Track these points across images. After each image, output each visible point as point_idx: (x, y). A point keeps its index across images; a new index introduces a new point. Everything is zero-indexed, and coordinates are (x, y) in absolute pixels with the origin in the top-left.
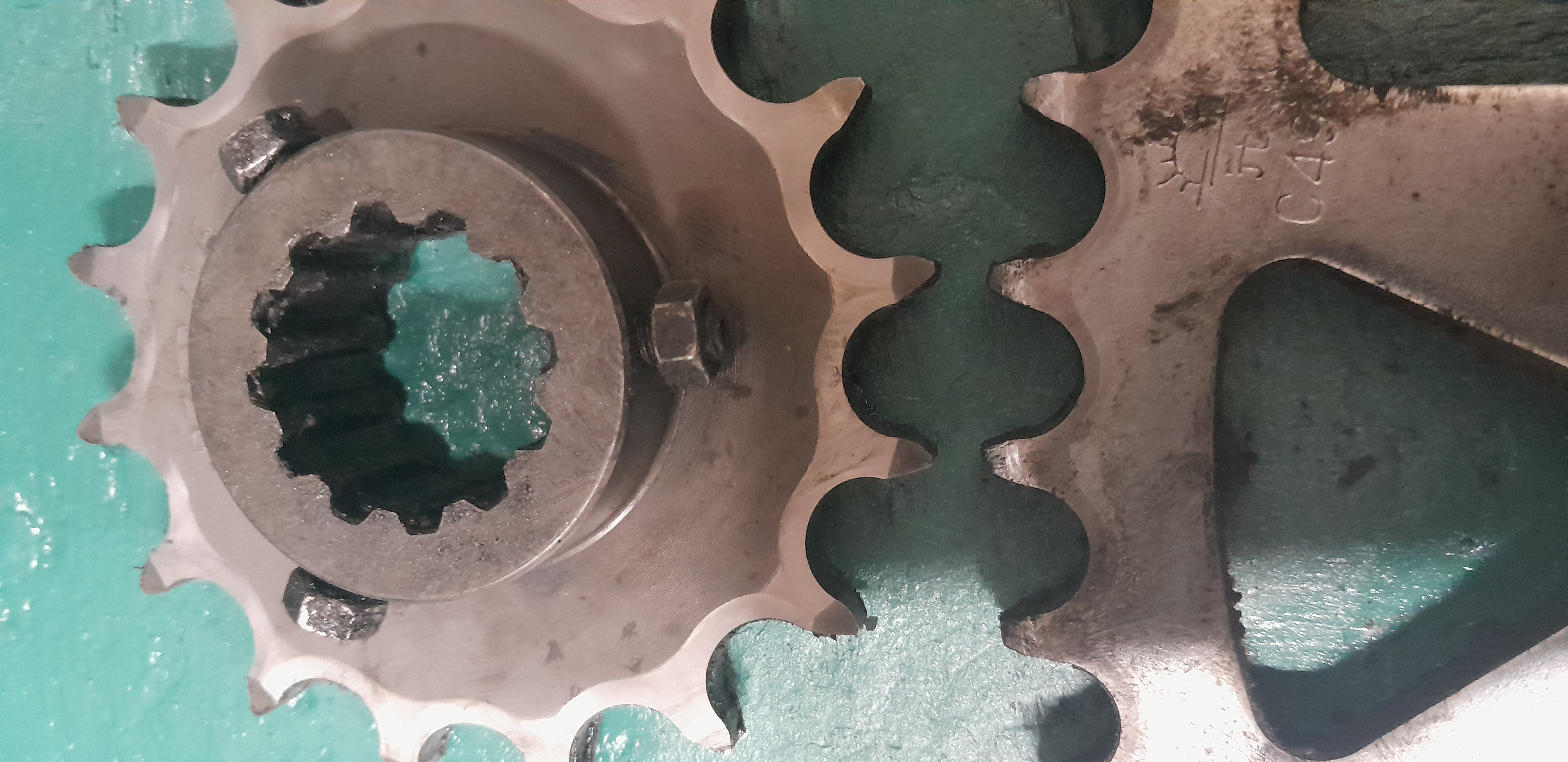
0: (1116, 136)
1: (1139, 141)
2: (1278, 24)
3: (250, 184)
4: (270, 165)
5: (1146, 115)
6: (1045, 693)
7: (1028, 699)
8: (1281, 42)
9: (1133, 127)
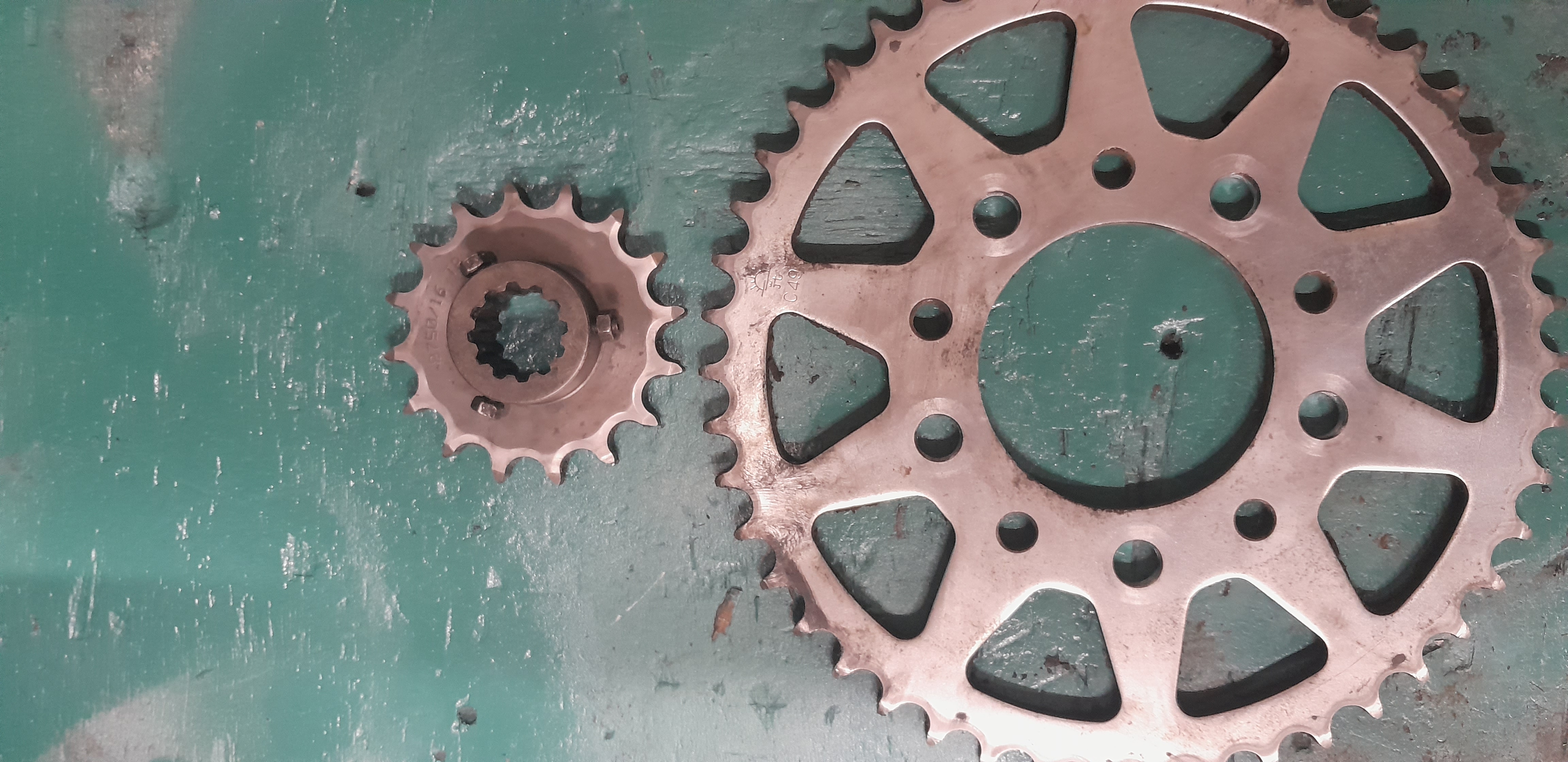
0: (738, 274)
1: (745, 276)
2: (785, 243)
3: (471, 275)
4: (479, 269)
5: (747, 268)
6: (718, 451)
7: (713, 453)
8: (785, 249)
9: (743, 271)
